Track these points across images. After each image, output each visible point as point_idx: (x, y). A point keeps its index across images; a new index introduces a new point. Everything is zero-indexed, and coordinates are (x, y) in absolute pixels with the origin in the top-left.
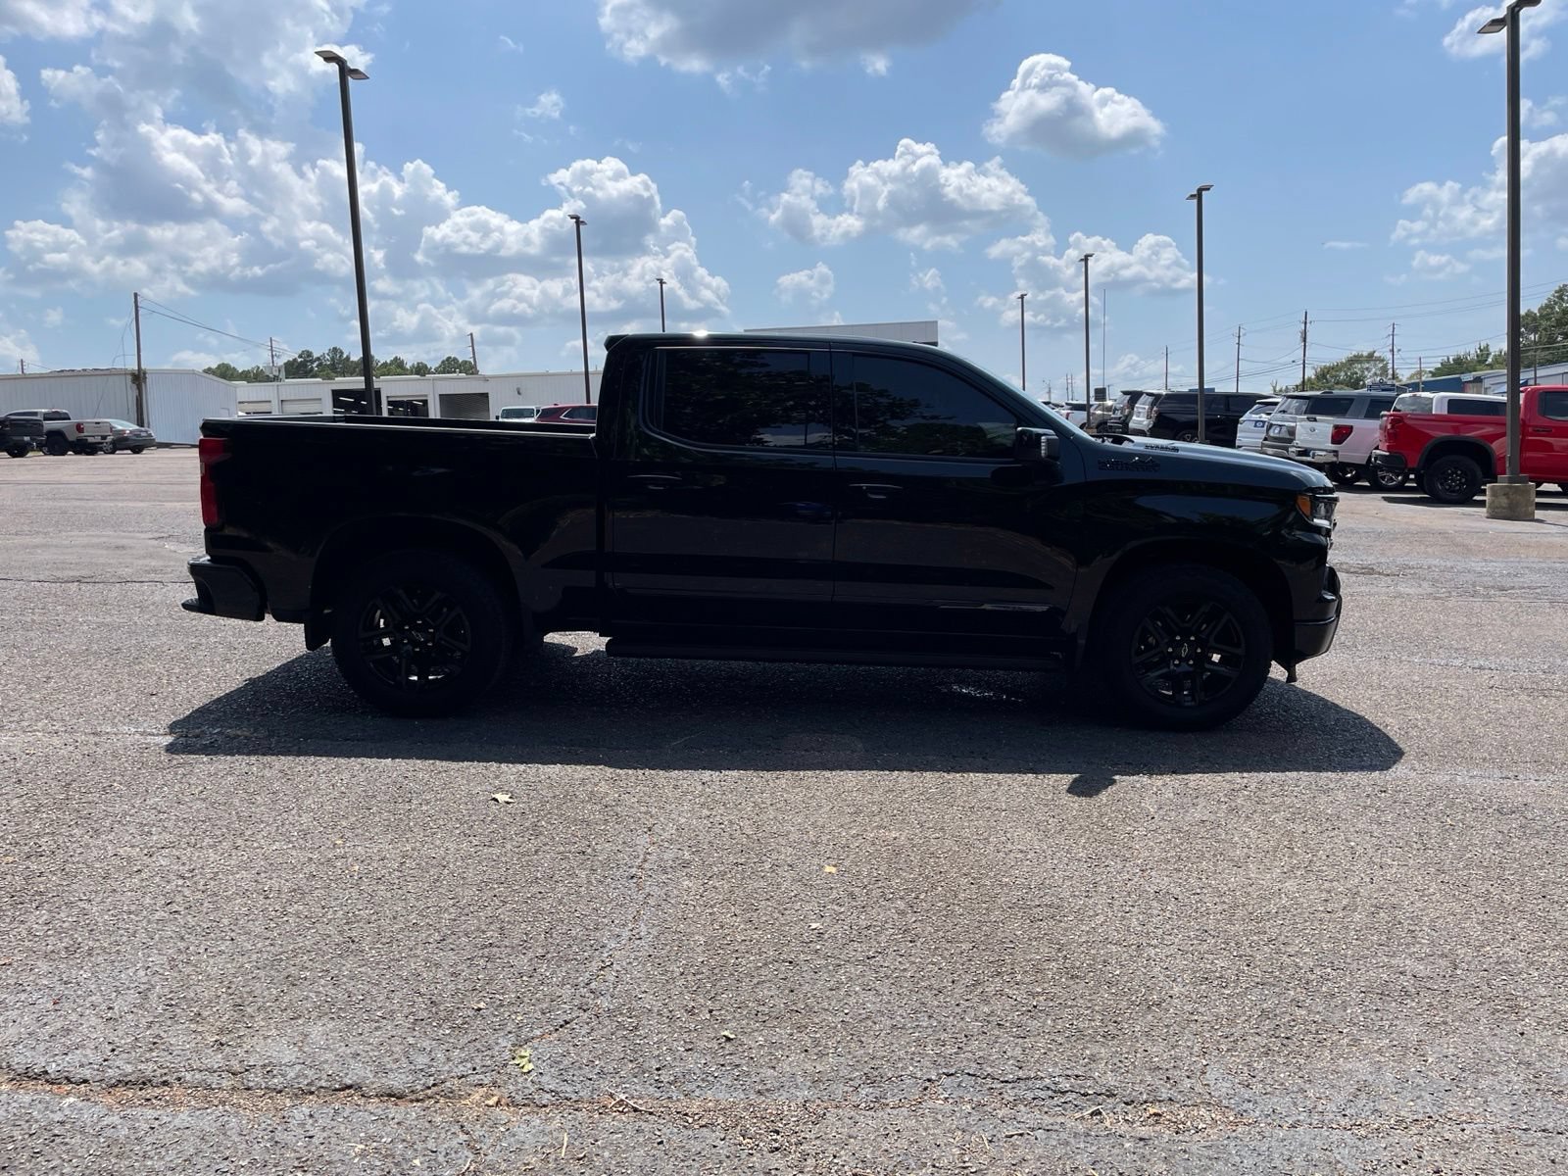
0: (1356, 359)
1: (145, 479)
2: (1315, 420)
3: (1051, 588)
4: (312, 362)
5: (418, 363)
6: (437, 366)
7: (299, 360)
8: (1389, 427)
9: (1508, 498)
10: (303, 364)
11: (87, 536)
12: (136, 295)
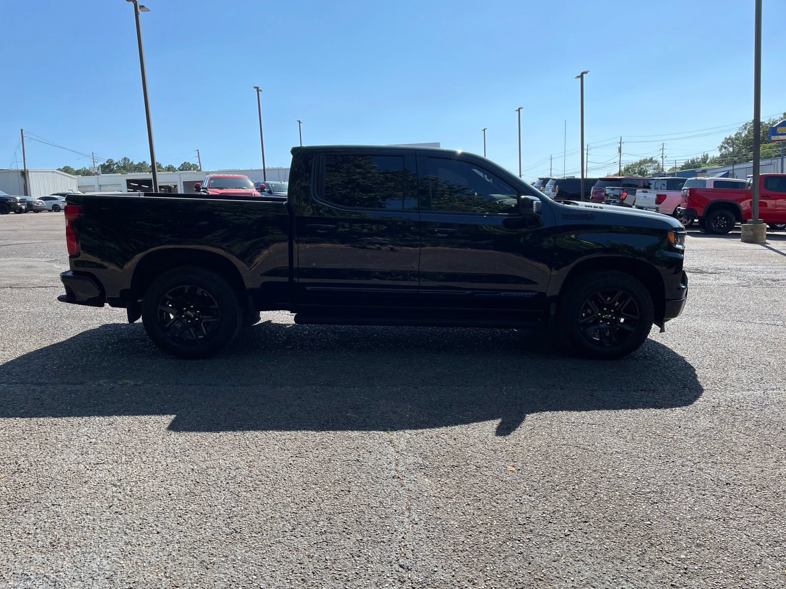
0: (645, 162)
1: (33, 228)
2: (646, 192)
3: (537, 284)
4: (114, 165)
5: (169, 166)
6: (179, 166)
7: (107, 164)
8: (688, 195)
9: (753, 232)
10: (109, 166)
11: (10, 261)
12: (22, 130)
